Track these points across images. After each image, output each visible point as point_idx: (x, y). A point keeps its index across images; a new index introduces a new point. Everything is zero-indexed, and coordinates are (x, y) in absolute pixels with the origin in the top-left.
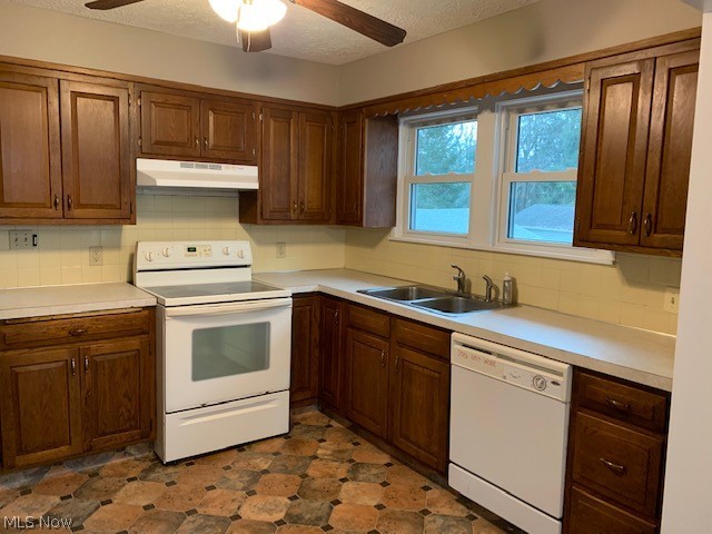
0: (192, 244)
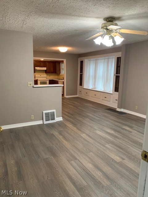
0: (40, 75)
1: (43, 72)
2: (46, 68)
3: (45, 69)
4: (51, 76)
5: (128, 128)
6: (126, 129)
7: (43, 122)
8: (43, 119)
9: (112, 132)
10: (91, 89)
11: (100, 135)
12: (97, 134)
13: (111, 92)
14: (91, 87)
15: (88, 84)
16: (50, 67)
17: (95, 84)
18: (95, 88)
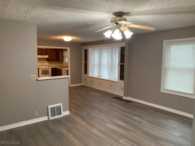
0: (42, 63)
1: (45, 60)
2: (48, 56)
4: (53, 64)
5: (137, 119)
6: (136, 120)
7: (48, 118)
8: (48, 115)
9: (123, 124)
10: (96, 77)
11: (111, 129)
12: (108, 127)
13: (117, 81)
14: (96, 75)
15: (93, 72)
16: (52, 55)
17: (100, 72)
18: (100, 76)
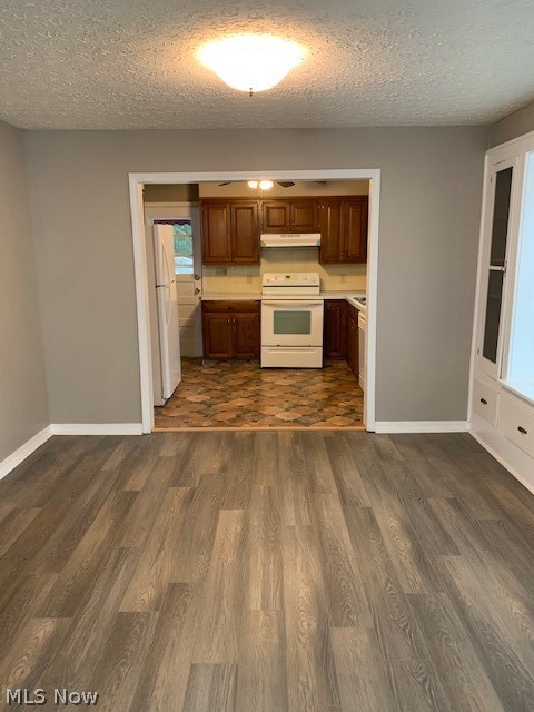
0: (288, 274)
1: (307, 259)
2: (317, 237)
3: (313, 239)
4: (348, 278)
16: (341, 229)
